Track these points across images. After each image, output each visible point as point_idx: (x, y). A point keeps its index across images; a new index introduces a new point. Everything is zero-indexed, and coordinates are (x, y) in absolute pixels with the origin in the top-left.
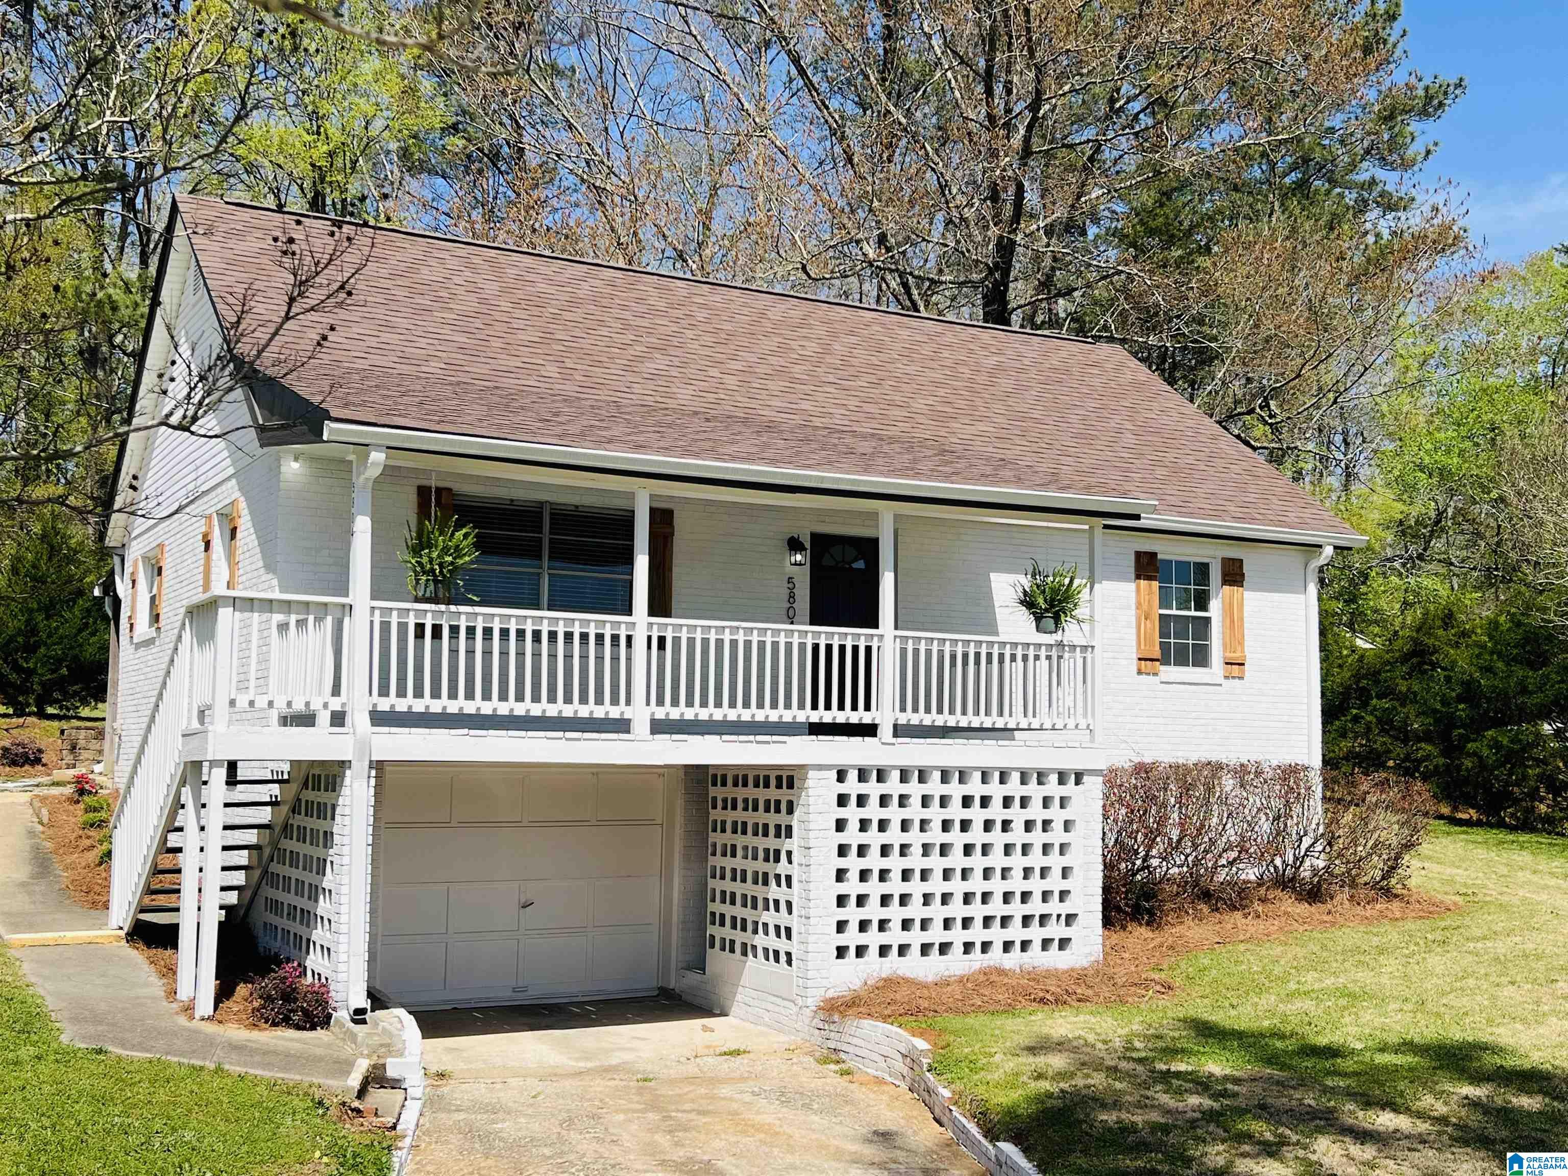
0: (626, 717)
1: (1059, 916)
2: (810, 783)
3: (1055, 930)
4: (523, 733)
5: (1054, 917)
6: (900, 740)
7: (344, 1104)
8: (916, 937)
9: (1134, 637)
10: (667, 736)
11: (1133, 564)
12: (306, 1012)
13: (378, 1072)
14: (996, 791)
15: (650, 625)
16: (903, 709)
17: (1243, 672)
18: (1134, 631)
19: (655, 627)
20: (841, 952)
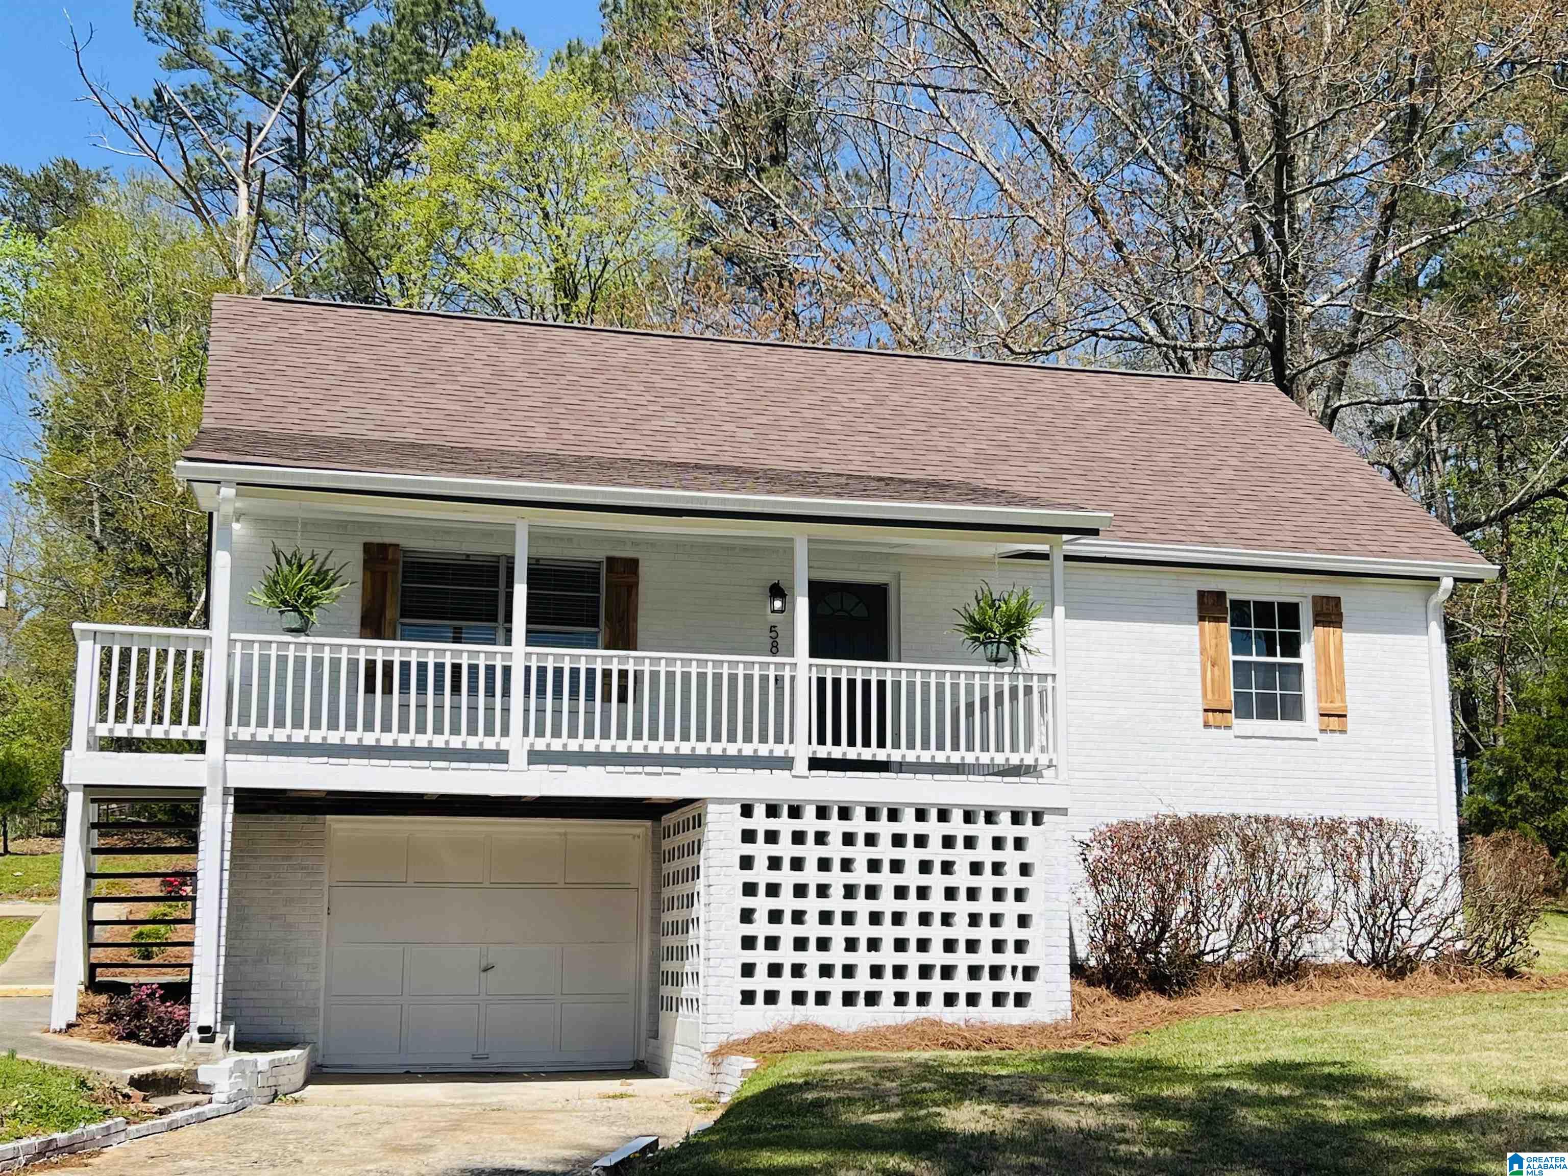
0: (502, 747)
1: (1014, 969)
2: (710, 818)
3: (1011, 985)
4: (386, 762)
5: (1009, 970)
6: (814, 773)
7: (115, 1089)
8: (837, 985)
9: (1199, 686)
10: (545, 767)
11: (1195, 605)
12: (154, 1030)
13: (191, 1078)
14: (934, 829)
15: (528, 655)
16: (822, 741)
17: (1345, 724)
18: (1199, 679)
19: (534, 657)
20: (748, 997)
